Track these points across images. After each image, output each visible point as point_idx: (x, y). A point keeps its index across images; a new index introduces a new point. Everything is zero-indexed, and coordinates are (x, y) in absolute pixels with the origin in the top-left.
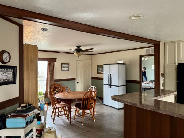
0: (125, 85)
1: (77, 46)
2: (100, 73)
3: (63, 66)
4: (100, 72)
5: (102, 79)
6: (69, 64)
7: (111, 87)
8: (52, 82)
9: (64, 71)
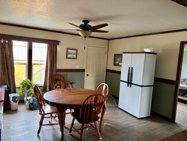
0: (153, 85)
1: (84, 21)
2: (118, 65)
3: (69, 52)
4: (117, 63)
5: (119, 73)
6: (77, 50)
7: (131, 86)
8: (53, 72)
9: (70, 58)
